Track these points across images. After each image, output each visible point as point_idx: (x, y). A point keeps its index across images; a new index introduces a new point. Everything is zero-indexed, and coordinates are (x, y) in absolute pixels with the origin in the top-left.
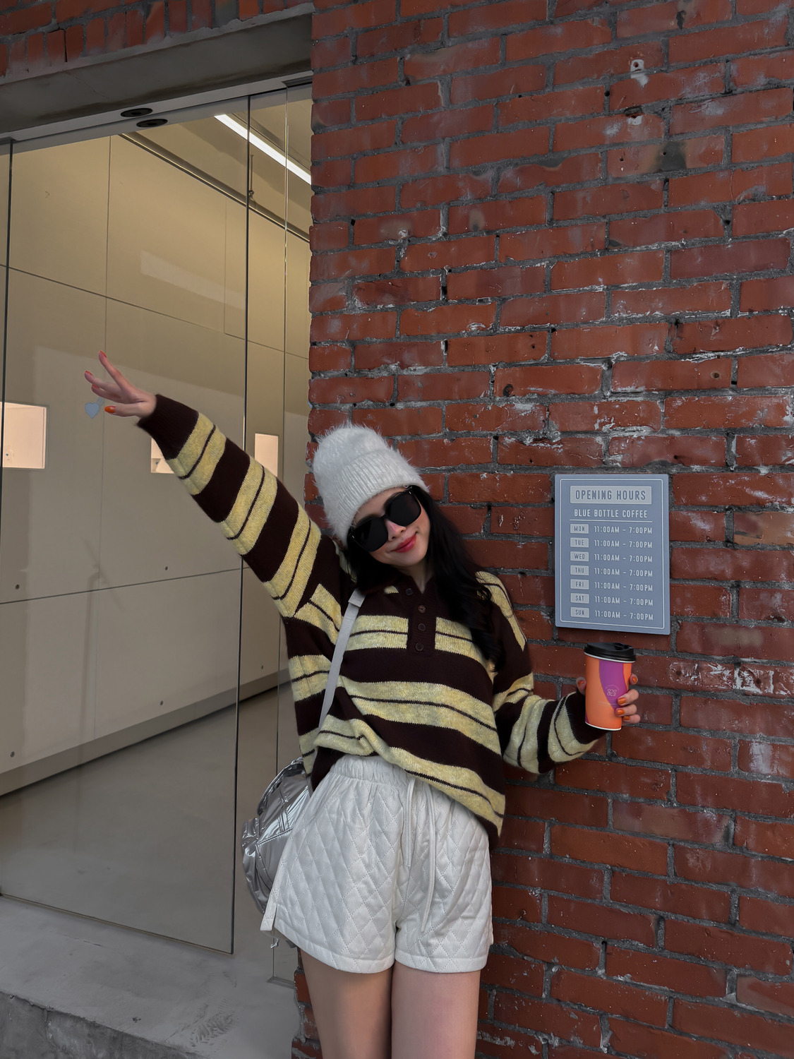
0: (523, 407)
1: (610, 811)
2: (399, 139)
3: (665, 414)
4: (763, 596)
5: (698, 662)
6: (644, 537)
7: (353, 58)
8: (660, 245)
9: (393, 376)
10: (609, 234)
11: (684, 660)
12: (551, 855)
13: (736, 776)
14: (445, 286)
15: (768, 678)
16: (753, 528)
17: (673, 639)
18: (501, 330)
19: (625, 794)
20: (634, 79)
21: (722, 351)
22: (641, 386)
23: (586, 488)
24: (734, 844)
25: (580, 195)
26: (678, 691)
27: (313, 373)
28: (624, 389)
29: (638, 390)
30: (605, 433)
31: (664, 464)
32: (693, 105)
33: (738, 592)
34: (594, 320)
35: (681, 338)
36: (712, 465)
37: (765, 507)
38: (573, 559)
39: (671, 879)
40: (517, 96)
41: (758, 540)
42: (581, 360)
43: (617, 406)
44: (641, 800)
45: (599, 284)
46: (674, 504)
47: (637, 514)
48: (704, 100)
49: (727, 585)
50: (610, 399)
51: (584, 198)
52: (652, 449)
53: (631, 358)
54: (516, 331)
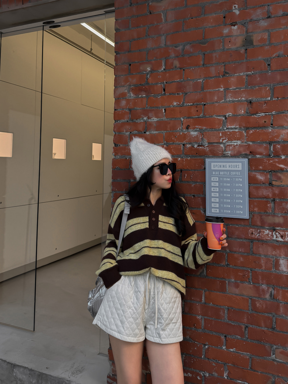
0: (194, 133)
1: (227, 286)
2: (147, 34)
3: (246, 136)
4: (283, 204)
5: (259, 229)
6: (239, 182)
7: (130, 4)
8: (244, 73)
9: (145, 122)
10: (225, 69)
11: (254, 228)
12: (205, 303)
13: (274, 272)
14: (164, 88)
15: (286, 235)
16: (279, 178)
17: (250, 221)
18: (185, 104)
19: (233, 279)
20: (234, 12)
21: (267, 113)
22: (237, 125)
23: (217, 164)
24: (274, 298)
25: (214, 55)
26: (252, 240)
27: (115, 121)
28: (231, 127)
29: (236, 127)
30: (224, 143)
31: (246, 154)
32: (256, 21)
33: (274, 203)
34: (220, 101)
35: (252, 108)
36: (264, 155)
37: (284, 171)
38: (212, 190)
39: (250, 312)
40: (191, 18)
41: (281, 183)
42: (215, 116)
43: (229, 133)
44: (239, 282)
45: (221, 88)
46: (250, 170)
47: (236, 173)
48: (260, 20)
49: (270, 200)
50: (226, 131)
51: (216, 56)
52: (242, 149)
53: (234, 115)
54: (191, 105)
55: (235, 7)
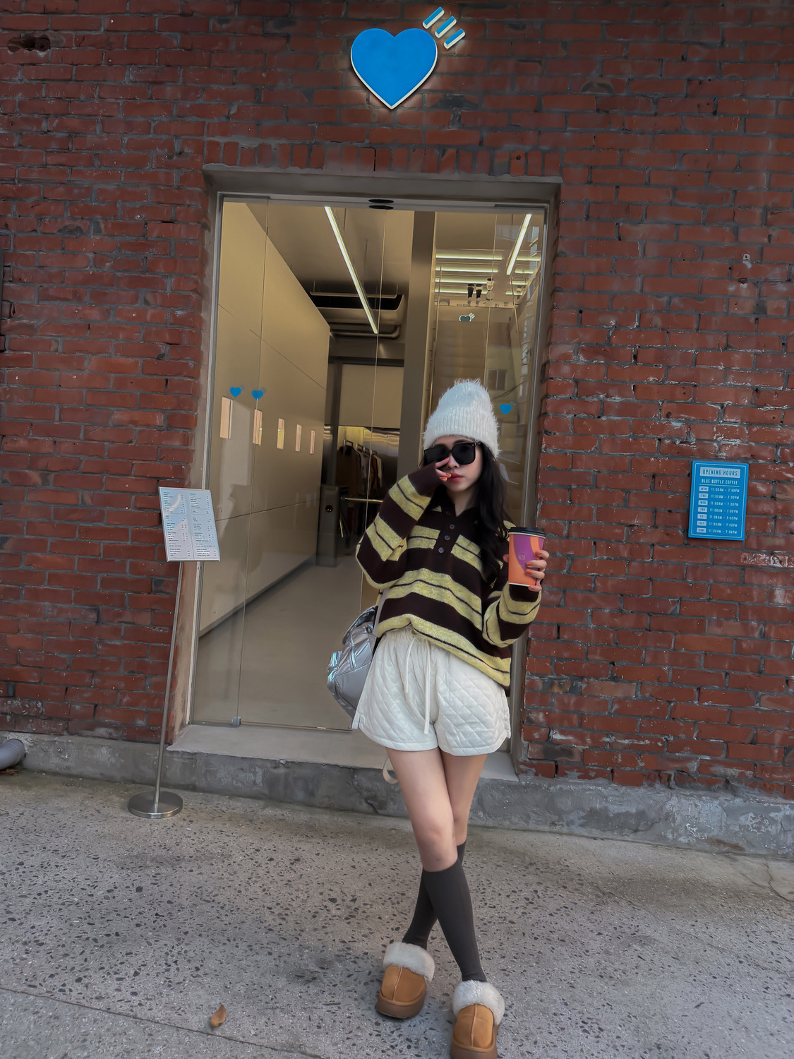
0: (676, 425)
1: (707, 626)
2: (613, 269)
3: (748, 434)
4: (787, 522)
5: (755, 553)
6: (735, 494)
8: (752, 350)
9: (602, 402)
10: (727, 340)
11: (748, 553)
12: (674, 649)
13: (767, 605)
14: (635, 355)
15: (785, 560)
16: (785, 491)
17: (744, 542)
19: (716, 617)
20: (744, 264)
21: (777, 406)
22: (738, 419)
23: (708, 468)
24: (763, 636)
25: (714, 318)
26: (744, 567)
28: (729, 420)
29: (736, 421)
30: (719, 441)
31: (746, 458)
32: (773, 283)
33: (775, 520)
34: (717, 384)
35: (758, 398)
36: (768, 460)
37: (791, 481)
38: (700, 504)
39: (734, 655)
40: (683, 260)
41: (786, 497)
42: (709, 403)
43: (726, 428)
44: (722, 619)
45: (721, 365)
46: (750, 478)
48: (777, 282)
49: (771, 517)
50: (722, 424)
51: (716, 320)
52: (741, 451)
53: (734, 405)
54: (675, 384)
55: (746, 257)
